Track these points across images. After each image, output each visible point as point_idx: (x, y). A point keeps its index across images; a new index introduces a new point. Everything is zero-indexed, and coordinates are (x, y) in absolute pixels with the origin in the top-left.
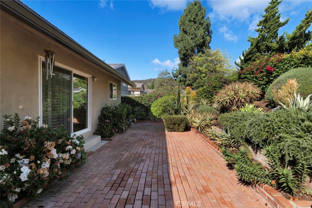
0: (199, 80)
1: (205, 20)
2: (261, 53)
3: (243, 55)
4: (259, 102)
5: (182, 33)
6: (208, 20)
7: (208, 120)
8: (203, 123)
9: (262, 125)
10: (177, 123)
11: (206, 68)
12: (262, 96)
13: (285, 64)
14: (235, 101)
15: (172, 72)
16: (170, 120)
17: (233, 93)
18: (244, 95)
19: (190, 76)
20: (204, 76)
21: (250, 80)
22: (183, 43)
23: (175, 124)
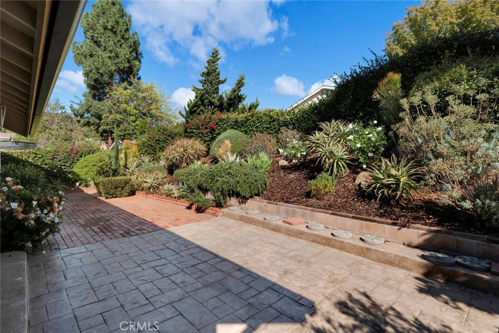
0: (126, 125)
1: (131, 34)
2: (204, 106)
3: (188, 106)
4: (205, 158)
5: (91, 44)
6: (136, 36)
7: (160, 178)
8: (155, 182)
9: (208, 174)
10: (119, 187)
11: (135, 108)
12: (208, 153)
13: (224, 123)
14: (184, 158)
15: (71, 107)
16: (110, 183)
17: (182, 150)
18: (193, 152)
19: (109, 118)
20: (133, 120)
21: (196, 135)
22: (94, 61)
23: (117, 188)
